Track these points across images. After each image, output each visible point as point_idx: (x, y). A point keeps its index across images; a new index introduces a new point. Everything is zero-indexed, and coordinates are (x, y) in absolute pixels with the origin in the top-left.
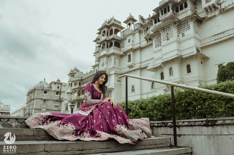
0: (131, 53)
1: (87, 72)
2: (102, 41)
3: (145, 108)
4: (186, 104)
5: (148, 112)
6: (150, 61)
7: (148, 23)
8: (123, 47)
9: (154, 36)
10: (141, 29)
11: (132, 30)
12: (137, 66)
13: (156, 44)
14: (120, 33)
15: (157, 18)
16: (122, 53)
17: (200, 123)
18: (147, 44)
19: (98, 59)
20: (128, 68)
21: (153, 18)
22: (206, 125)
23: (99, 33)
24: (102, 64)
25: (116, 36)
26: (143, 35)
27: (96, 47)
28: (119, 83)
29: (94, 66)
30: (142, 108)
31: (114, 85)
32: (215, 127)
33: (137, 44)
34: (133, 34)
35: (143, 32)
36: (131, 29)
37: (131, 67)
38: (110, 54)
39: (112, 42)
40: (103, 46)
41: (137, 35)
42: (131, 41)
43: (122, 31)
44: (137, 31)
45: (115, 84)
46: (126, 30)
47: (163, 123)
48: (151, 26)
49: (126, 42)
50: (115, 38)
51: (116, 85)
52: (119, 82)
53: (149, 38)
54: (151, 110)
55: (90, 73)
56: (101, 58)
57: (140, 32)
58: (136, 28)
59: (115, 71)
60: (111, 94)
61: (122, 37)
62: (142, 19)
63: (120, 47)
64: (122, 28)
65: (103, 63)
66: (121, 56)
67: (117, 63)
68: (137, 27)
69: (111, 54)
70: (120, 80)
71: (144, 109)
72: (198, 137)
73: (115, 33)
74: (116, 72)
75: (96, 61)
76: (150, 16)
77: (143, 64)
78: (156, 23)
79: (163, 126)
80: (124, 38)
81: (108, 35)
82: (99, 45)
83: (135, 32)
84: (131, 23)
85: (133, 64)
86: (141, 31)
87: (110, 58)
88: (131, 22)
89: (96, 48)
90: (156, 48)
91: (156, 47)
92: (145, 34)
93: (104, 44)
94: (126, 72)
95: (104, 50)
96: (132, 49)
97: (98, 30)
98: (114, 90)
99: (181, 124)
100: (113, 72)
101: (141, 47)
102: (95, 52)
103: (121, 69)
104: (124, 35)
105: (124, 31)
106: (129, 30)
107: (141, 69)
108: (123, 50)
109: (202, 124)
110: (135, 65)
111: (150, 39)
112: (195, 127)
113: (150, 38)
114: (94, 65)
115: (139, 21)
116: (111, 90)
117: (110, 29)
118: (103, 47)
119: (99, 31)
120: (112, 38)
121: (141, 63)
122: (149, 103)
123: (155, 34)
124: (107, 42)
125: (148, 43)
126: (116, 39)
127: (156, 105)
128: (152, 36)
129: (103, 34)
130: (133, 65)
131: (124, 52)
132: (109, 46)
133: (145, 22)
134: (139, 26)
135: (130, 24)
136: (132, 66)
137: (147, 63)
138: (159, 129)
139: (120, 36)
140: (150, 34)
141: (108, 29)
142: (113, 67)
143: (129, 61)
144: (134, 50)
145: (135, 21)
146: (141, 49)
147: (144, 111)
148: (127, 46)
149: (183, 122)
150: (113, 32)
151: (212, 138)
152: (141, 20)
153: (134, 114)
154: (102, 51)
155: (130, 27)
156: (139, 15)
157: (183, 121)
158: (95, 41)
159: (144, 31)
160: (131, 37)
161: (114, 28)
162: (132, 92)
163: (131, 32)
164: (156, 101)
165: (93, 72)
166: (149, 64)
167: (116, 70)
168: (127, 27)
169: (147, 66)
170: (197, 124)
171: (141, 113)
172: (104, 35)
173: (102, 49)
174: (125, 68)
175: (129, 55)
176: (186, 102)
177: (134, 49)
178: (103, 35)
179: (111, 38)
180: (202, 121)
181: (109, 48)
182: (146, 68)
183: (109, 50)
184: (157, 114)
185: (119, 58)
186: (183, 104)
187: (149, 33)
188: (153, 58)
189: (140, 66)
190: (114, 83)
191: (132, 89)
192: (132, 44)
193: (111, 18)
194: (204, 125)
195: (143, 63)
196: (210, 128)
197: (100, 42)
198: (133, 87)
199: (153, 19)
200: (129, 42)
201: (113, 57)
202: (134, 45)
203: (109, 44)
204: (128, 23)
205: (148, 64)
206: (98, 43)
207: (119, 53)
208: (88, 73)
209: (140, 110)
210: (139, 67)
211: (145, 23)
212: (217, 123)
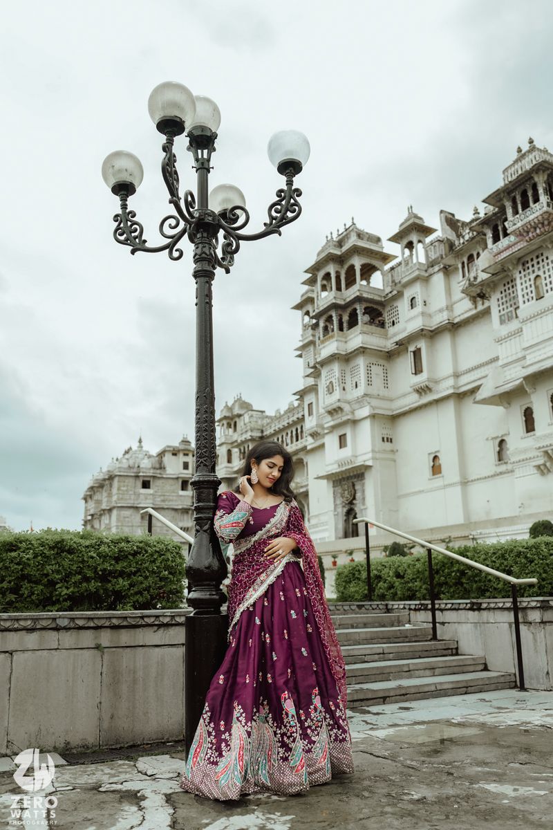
0: (422, 344)
1: (278, 411)
2: (321, 309)
3: (404, 574)
4: (458, 574)
5: (409, 582)
6: (486, 367)
7: (472, 239)
8: (393, 324)
9: (492, 286)
10: (449, 260)
11: (420, 263)
12: (445, 388)
13: (502, 313)
14: (381, 277)
15: (499, 223)
16: (389, 345)
17: (465, 605)
18: (474, 312)
19: (312, 370)
20: (416, 396)
21: (486, 222)
22: (471, 609)
23: (311, 282)
24: (328, 387)
25: (367, 289)
26: (459, 282)
27: (305, 327)
28: (388, 446)
29: (302, 390)
30: (398, 576)
31: (370, 455)
32: (482, 611)
33: (441, 311)
34: (426, 280)
35: (457, 269)
36: (415, 261)
37: (423, 389)
38: (351, 353)
39: (355, 310)
40: (328, 324)
41: (438, 279)
42: (419, 301)
43: (387, 267)
44: (436, 268)
45: (373, 451)
46: (400, 264)
47: (422, 605)
48: (483, 251)
49: (403, 305)
50: (365, 295)
51: (378, 455)
52: (389, 443)
53: (479, 291)
54: (413, 579)
55: (290, 415)
56: (322, 366)
57: (447, 271)
58: (433, 256)
59: (373, 408)
60: (363, 485)
61: (388, 290)
62: (451, 222)
63: (382, 325)
64: (385, 258)
65: (331, 382)
66: (390, 356)
67: (378, 382)
68: (435, 253)
69: (357, 349)
70: (389, 437)
71: (402, 577)
72: (464, 625)
73: (362, 275)
74: (376, 411)
75: (308, 376)
76: (476, 212)
77: (464, 380)
78: (496, 239)
79: (422, 610)
80: (395, 292)
81: (339, 289)
82: (314, 321)
83: (431, 271)
84: (415, 241)
85: (429, 380)
86: (450, 266)
87: (352, 364)
88: (414, 237)
89: (304, 330)
90: (503, 326)
91: (502, 322)
92: (463, 277)
93: (330, 319)
94: (407, 408)
95: (332, 340)
96: (422, 330)
97: (306, 272)
98: (373, 469)
99: (443, 606)
100: (365, 412)
101: (456, 321)
102: (301, 344)
103: (391, 400)
104: (393, 281)
105: (392, 269)
106: (410, 265)
107: (460, 397)
108: (395, 335)
109: (467, 608)
110: (437, 382)
111: (482, 296)
112: (460, 612)
113: (482, 292)
114: (303, 388)
115: (440, 231)
116: (363, 471)
117: (346, 267)
118: (326, 329)
119: (311, 275)
120: (355, 298)
121: (457, 375)
122: (409, 567)
123: (496, 278)
124: (340, 312)
125: (476, 308)
126: (367, 300)
127: (418, 572)
128: (488, 285)
129: (325, 282)
130: (431, 385)
131: (397, 343)
132: (345, 325)
133: (463, 237)
134: (441, 249)
135: (410, 245)
136: (427, 387)
137: (479, 376)
138: (418, 612)
139: (382, 288)
140: (479, 280)
141: (337, 267)
142: (366, 395)
143: (418, 370)
144: (432, 335)
145: (427, 232)
146: (454, 328)
147: (402, 581)
148: (407, 321)
149: (446, 604)
150: (355, 275)
151: (478, 627)
152: (448, 228)
153: (386, 585)
154: (323, 342)
155: (411, 255)
156: (442, 212)
157: (444, 601)
158: (299, 307)
159: (460, 266)
160: (416, 290)
161: (357, 262)
162: (434, 474)
163: (417, 273)
164: (418, 565)
165: (300, 410)
166: (484, 377)
167: (375, 402)
168: (403, 254)
169: (478, 388)
170: (461, 606)
171: (397, 584)
172: (328, 288)
173: (324, 336)
174: (404, 395)
175: (414, 352)
176: (458, 570)
177: (431, 331)
178: (324, 288)
179: (353, 297)
180: (467, 604)
181: (345, 329)
182: (474, 391)
183: (346, 338)
184: (421, 587)
185: (381, 362)
186: (453, 574)
187: (475, 278)
188: (496, 359)
189: (454, 388)
190: (370, 449)
191: (433, 467)
192: (423, 314)
193: (347, 227)
194: (469, 609)
195: (466, 376)
196: (476, 612)
197: (317, 311)
198: (435, 458)
199: (485, 226)
200: (412, 306)
201: (361, 362)
202: (430, 316)
203: (346, 318)
204: (405, 242)
205: (479, 379)
206: (307, 313)
207: (382, 345)
208: (282, 413)
209: (394, 578)
210: (451, 391)
211: (462, 241)
212: (482, 607)
